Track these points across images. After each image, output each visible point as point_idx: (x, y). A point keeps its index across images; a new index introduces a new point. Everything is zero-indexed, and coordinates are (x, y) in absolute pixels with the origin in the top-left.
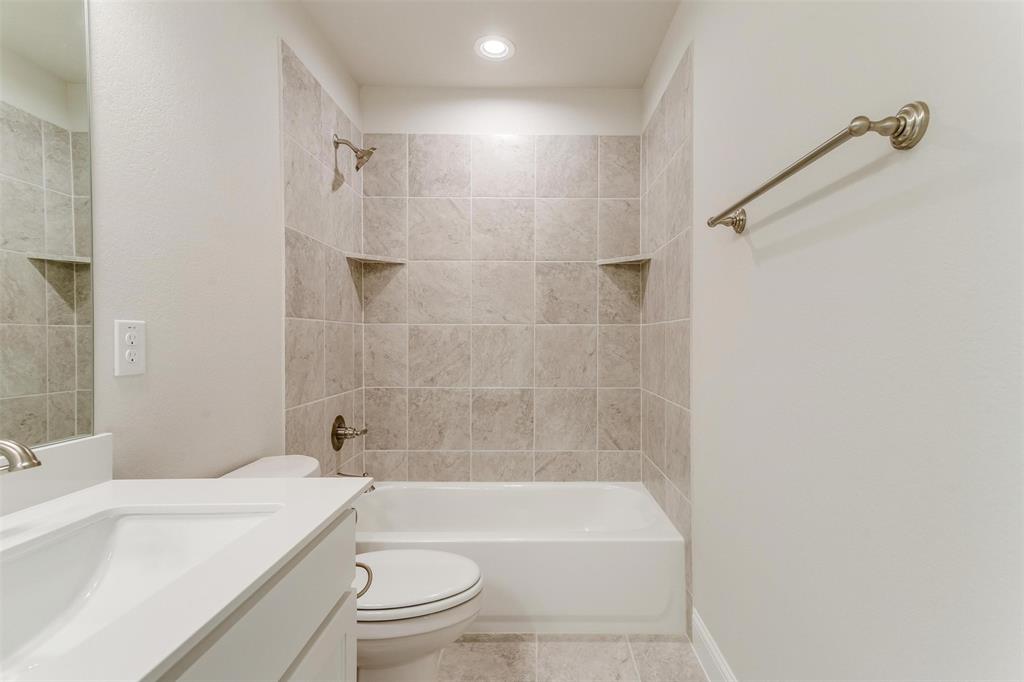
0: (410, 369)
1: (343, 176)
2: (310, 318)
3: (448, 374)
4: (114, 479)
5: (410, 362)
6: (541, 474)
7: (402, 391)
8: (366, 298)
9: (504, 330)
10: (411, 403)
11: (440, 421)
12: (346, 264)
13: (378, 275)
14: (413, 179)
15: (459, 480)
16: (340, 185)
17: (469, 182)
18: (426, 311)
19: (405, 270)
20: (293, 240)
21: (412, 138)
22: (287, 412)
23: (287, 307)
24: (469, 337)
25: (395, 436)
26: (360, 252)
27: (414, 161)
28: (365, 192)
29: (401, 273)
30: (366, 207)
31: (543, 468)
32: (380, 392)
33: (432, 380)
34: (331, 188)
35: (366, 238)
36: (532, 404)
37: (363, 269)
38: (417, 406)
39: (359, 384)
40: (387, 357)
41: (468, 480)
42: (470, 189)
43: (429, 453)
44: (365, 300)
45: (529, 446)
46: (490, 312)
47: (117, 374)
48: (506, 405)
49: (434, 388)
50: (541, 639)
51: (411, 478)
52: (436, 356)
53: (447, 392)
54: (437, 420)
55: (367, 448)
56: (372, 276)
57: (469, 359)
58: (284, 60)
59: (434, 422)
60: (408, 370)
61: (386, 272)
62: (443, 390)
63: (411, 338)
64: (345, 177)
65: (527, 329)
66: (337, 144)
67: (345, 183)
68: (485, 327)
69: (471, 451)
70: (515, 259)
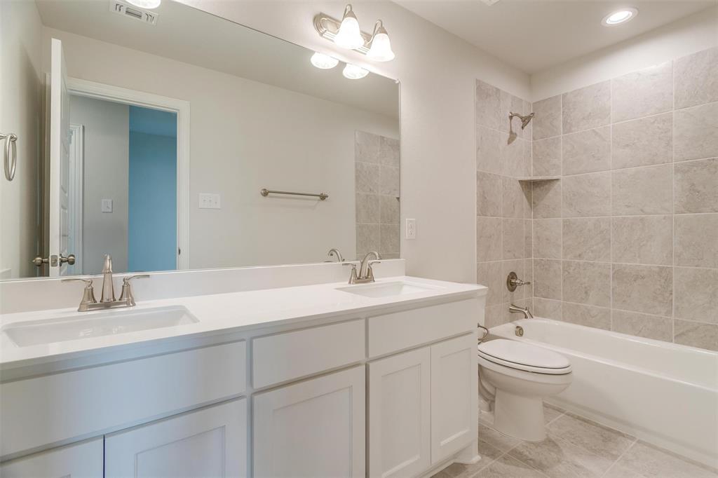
0: (564, 248)
1: (516, 134)
2: (492, 216)
3: (592, 252)
4: (406, 275)
5: (563, 243)
6: (681, 338)
7: (558, 262)
8: (534, 203)
9: (642, 220)
10: (564, 271)
11: (586, 285)
12: (518, 185)
13: (542, 188)
14: (565, 123)
15: (602, 328)
16: (513, 140)
17: (609, 114)
18: (575, 209)
19: (560, 183)
20: (481, 177)
21: (564, 96)
22: (478, 264)
23: (477, 211)
24: (610, 226)
25: (554, 291)
26: (530, 176)
27: (566, 110)
28: (534, 139)
29: (557, 185)
30: (534, 147)
31: (683, 334)
32: (543, 262)
33: (580, 255)
34: (507, 143)
35: (534, 165)
36: (671, 279)
37: (531, 186)
38: (569, 273)
39: (530, 255)
40: (547, 239)
41: (609, 329)
42: (610, 118)
43: (577, 306)
44: (532, 203)
45: (669, 313)
46: (628, 207)
47: (407, 238)
48: (643, 278)
49: (582, 262)
50: (639, 442)
51: (564, 320)
52: (583, 239)
53: (592, 265)
54: (585, 283)
55: (535, 296)
56: (538, 189)
57: (610, 241)
58: (477, 88)
59: (581, 284)
60: (562, 249)
61: (547, 186)
62: (588, 263)
63: (564, 226)
64: (518, 134)
65: (664, 218)
66: (511, 117)
67: (518, 138)
68: (624, 218)
69: (612, 309)
70: (653, 163)
